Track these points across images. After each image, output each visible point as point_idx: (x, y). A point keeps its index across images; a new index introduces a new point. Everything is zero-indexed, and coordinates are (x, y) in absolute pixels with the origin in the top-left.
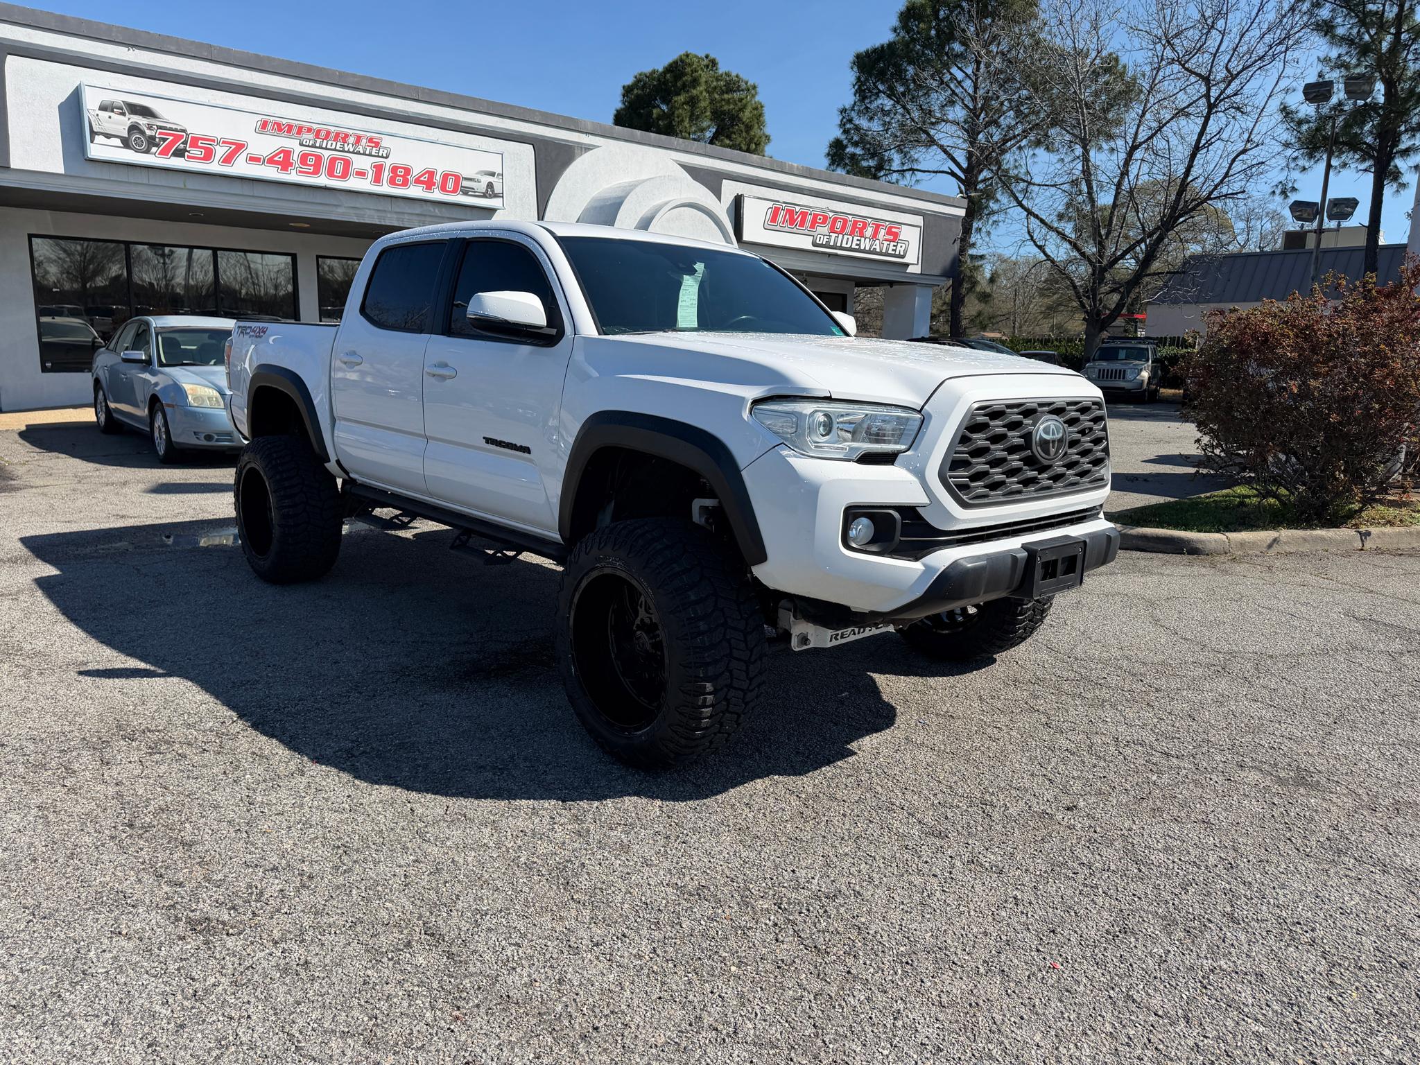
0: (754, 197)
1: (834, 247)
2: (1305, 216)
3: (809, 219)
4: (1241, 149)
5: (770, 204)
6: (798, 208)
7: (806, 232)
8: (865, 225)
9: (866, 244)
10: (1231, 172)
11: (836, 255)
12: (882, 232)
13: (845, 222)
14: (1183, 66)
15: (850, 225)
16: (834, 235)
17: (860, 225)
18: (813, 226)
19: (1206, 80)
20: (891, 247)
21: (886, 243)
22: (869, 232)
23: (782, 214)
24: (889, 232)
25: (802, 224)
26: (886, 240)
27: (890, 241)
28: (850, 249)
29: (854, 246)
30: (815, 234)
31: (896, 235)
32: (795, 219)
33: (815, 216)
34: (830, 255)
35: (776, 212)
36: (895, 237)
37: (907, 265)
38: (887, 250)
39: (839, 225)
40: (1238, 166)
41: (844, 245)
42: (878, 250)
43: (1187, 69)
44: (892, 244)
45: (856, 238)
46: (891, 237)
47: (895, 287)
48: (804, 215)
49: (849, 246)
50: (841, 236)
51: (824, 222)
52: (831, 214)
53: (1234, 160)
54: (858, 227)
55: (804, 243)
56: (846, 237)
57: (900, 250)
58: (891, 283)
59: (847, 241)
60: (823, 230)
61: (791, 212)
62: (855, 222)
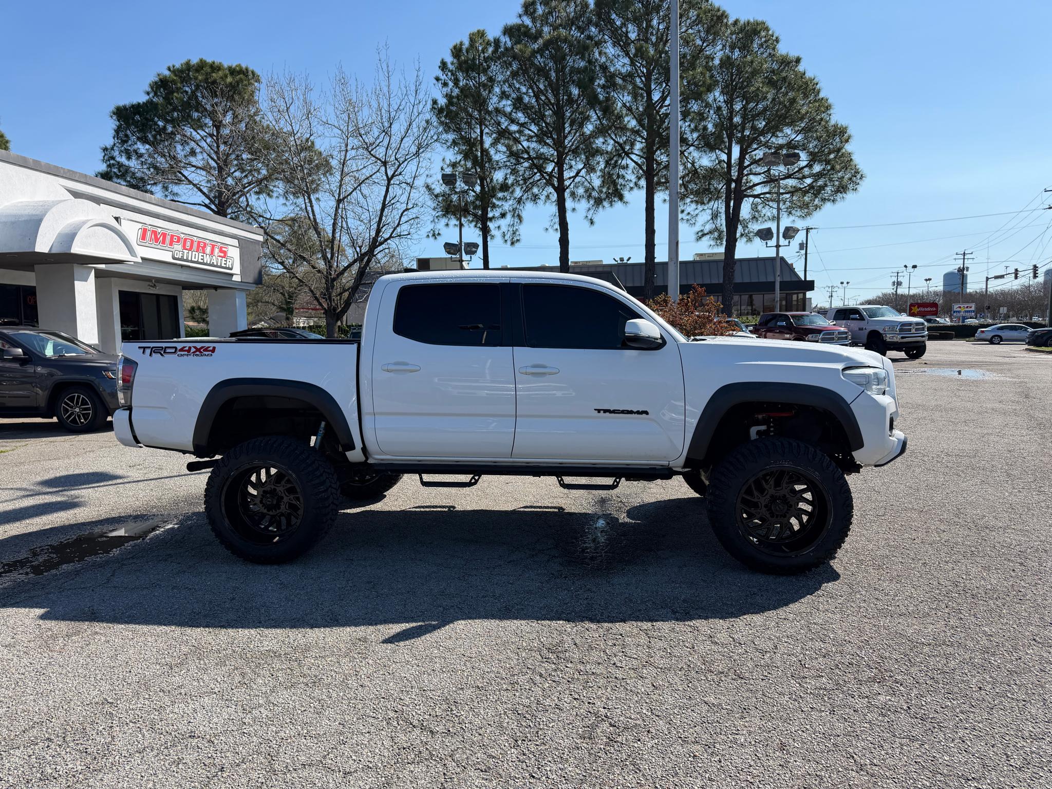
0: (128, 220)
1: (187, 261)
2: (452, 251)
3: (168, 239)
4: (405, 208)
5: (140, 226)
6: (159, 230)
7: (167, 248)
8: (205, 244)
9: (207, 259)
10: (401, 223)
11: (189, 267)
12: (217, 251)
13: (192, 242)
14: (370, 152)
15: (195, 245)
16: (186, 251)
17: (202, 245)
18: (171, 244)
19: (385, 163)
20: (224, 262)
21: (220, 258)
22: (208, 250)
23: (149, 233)
24: (221, 251)
25: (164, 242)
26: (220, 256)
27: (222, 257)
28: (197, 262)
29: (200, 260)
30: (173, 250)
31: (225, 253)
32: (159, 238)
33: (172, 236)
34: (182, 266)
35: (145, 231)
36: (224, 254)
37: (232, 275)
38: (221, 264)
39: (188, 244)
40: (404, 219)
41: (193, 259)
42: (215, 264)
43: (372, 155)
44: (224, 259)
45: (200, 254)
46: (222, 255)
47: (219, 291)
48: (164, 235)
49: (196, 260)
50: (190, 252)
51: (178, 241)
52: (182, 236)
53: (402, 215)
54: (201, 247)
55: (166, 257)
56: (194, 253)
57: (229, 264)
58: (216, 288)
59: (195, 256)
60: (178, 247)
61: (155, 233)
62: (199, 242)
